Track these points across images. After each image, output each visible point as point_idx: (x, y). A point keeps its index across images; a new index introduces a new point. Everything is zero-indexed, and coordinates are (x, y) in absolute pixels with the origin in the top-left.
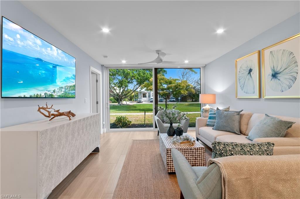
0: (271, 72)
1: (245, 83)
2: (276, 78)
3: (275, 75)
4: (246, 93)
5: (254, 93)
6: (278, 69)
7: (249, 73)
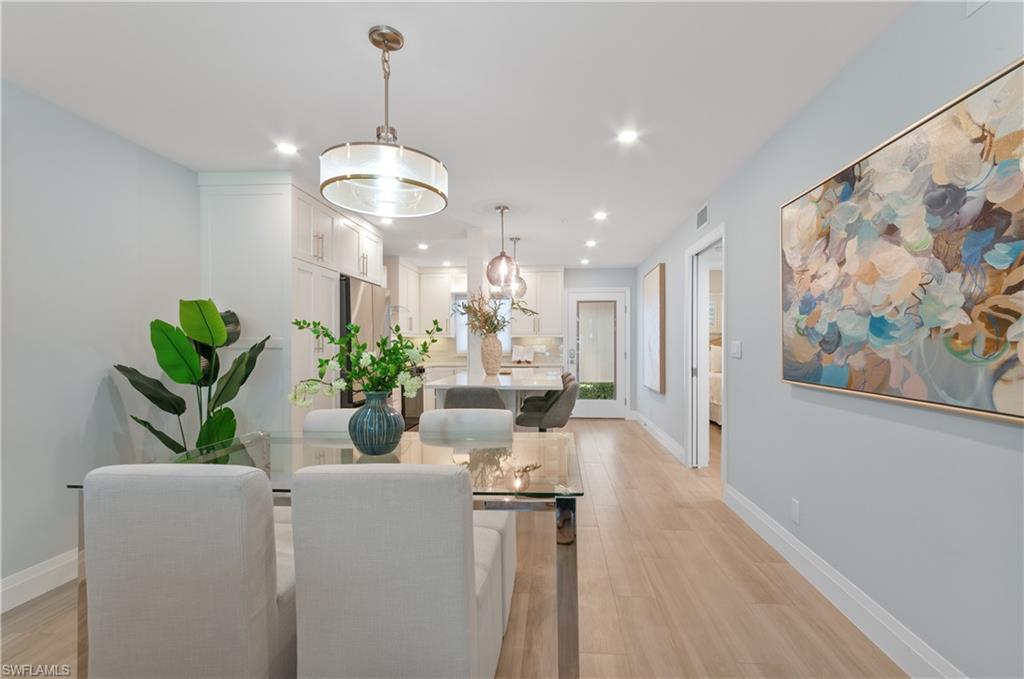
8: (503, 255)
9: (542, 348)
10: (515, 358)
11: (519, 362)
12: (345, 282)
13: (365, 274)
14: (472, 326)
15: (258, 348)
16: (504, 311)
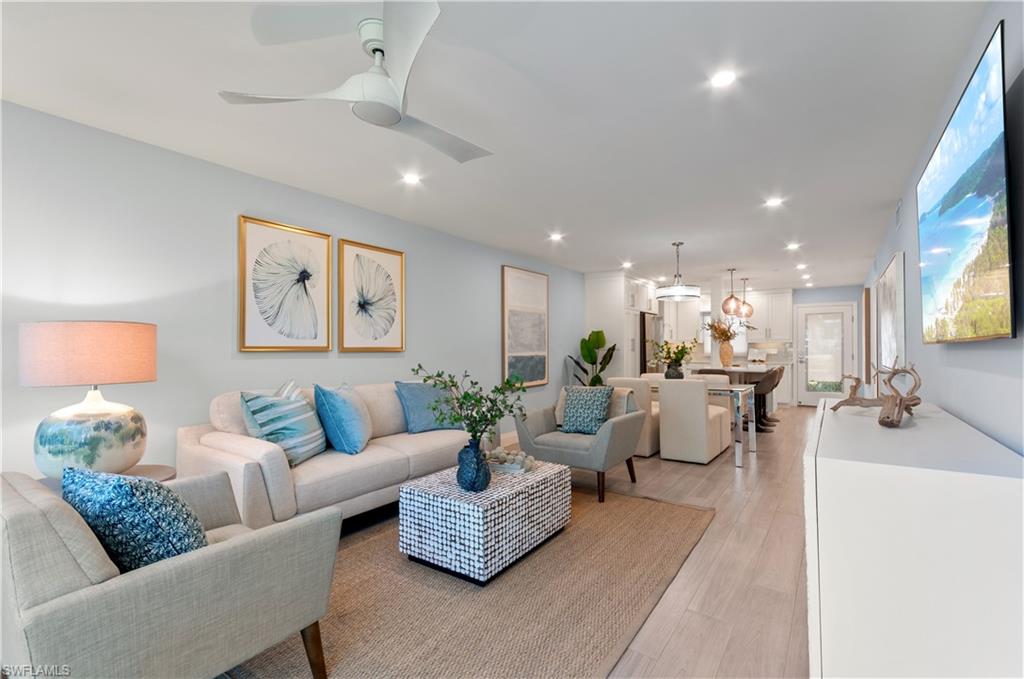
0: (357, 299)
1: (285, 308)
2: (366, 311)
3: (363, 306)
4: (288, 336)
5: (316, 338)
6: (369, 296)
7: (298, 281)
8: (732, 297)
9: (774, 351)
10: (750, 358)
11: (754, 361)
12: (643, 315)
13: (650, 309)
14: (713, 336)
15: (613, 349)
16: (735, 328)
